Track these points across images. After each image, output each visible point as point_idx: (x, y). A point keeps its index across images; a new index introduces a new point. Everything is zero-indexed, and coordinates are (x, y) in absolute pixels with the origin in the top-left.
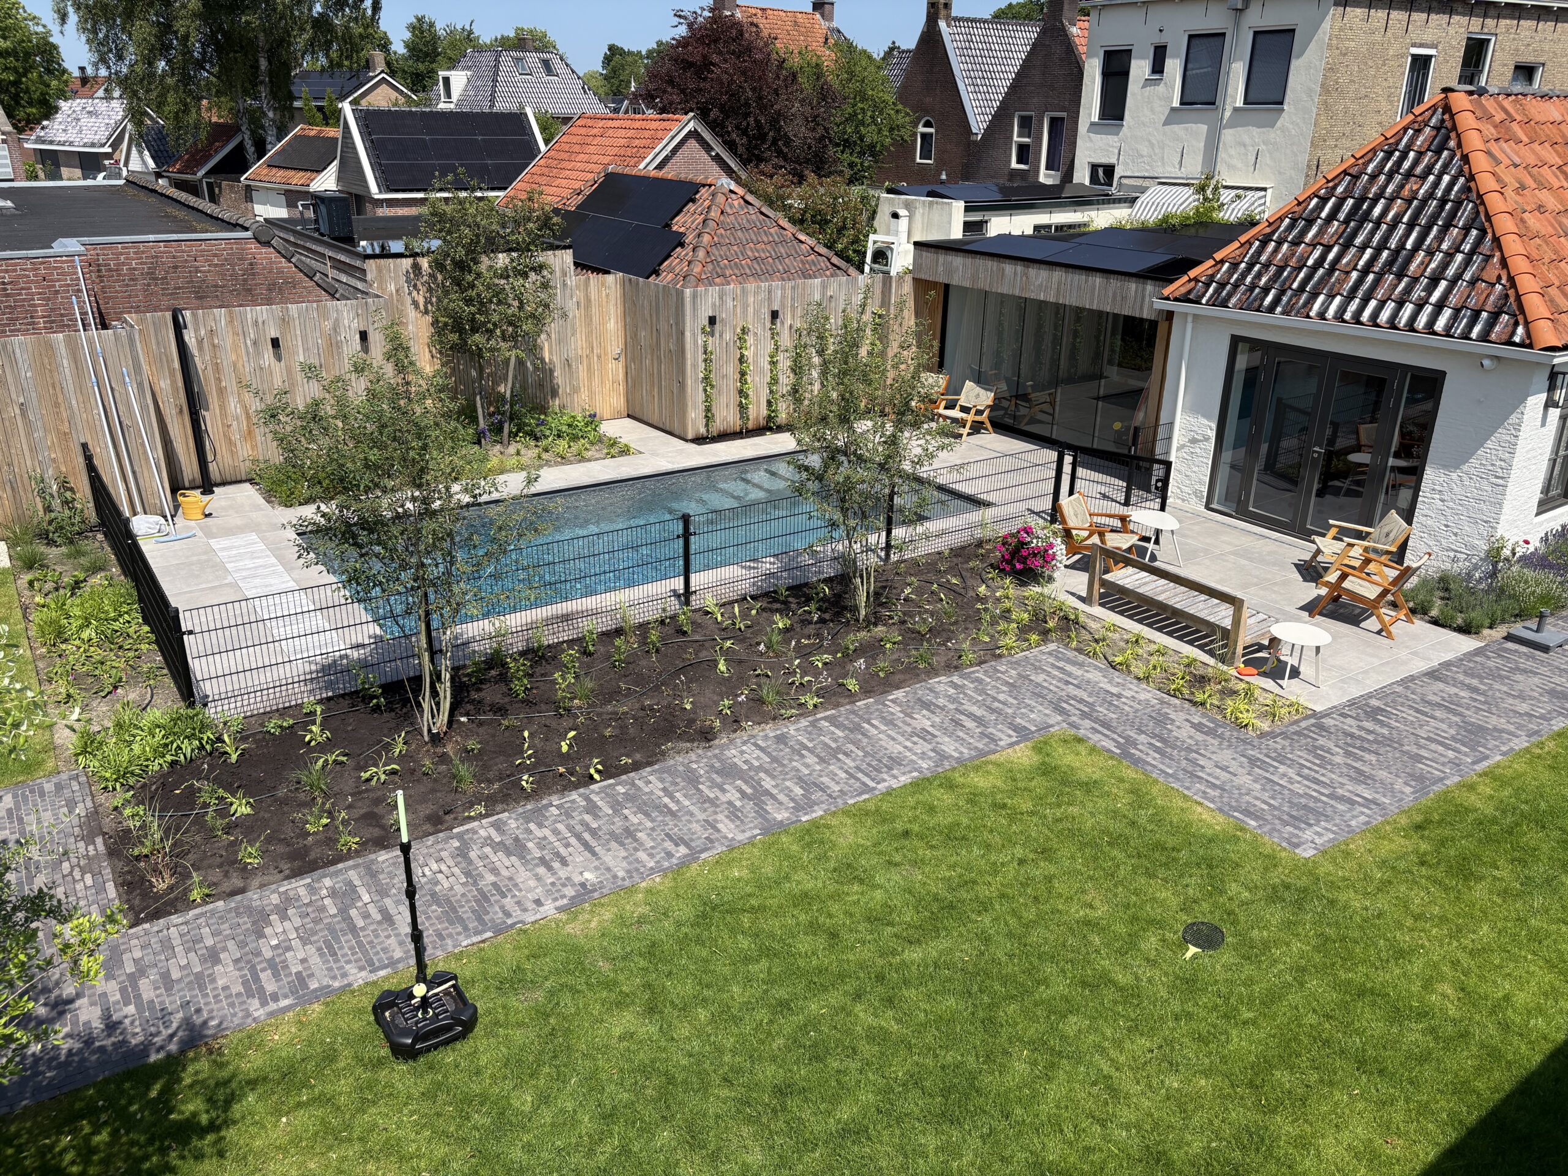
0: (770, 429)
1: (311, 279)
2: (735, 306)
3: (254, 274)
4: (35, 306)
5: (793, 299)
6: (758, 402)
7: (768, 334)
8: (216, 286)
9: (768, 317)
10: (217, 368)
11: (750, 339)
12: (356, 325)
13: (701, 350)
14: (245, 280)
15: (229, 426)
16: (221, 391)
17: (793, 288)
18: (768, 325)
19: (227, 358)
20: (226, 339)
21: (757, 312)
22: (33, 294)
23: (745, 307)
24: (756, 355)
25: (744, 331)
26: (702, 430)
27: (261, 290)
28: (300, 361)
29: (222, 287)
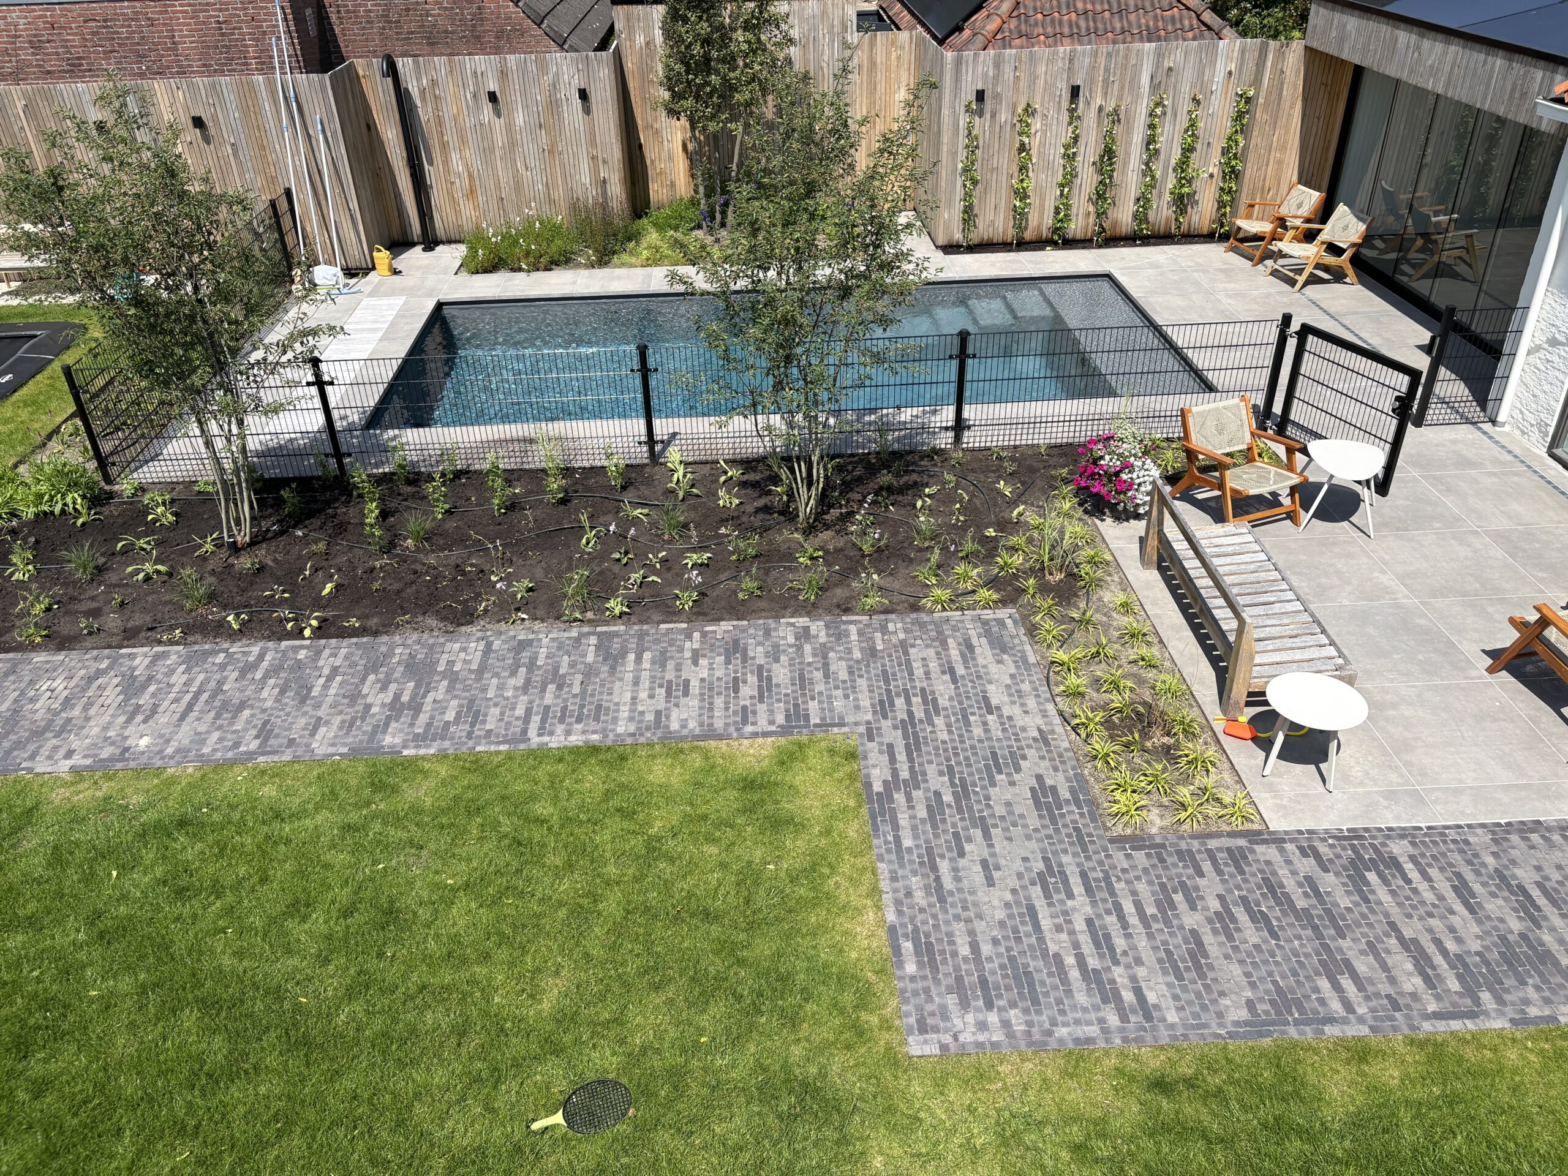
0: (1054, 244)
1: (539, 25)
2: (1017, 79)
3: (482, 20)
4: (246, 46)
5: (1107, 70)
6: (1042, 206)
7: (1065, 117)
8: (446, 32)
9: (1066, 95)
10: (440, 122)
11: (1036, 124)
12: (576, 83)
13: (962, 132)
14: (474, 26)
15: (452, 183)
16: (444, 146)
17: (1109, 55)
18: (1065, 104)
19: (449, 110)
20: (448, 89)
21: (1049, 87)
22: (243, 34)
23: (1033, 78)
24: (1042, 144)
25: (1029, 110)
26: (958, 236)
27: (489, 38)
28: (520, 119)
29: (452, 33)
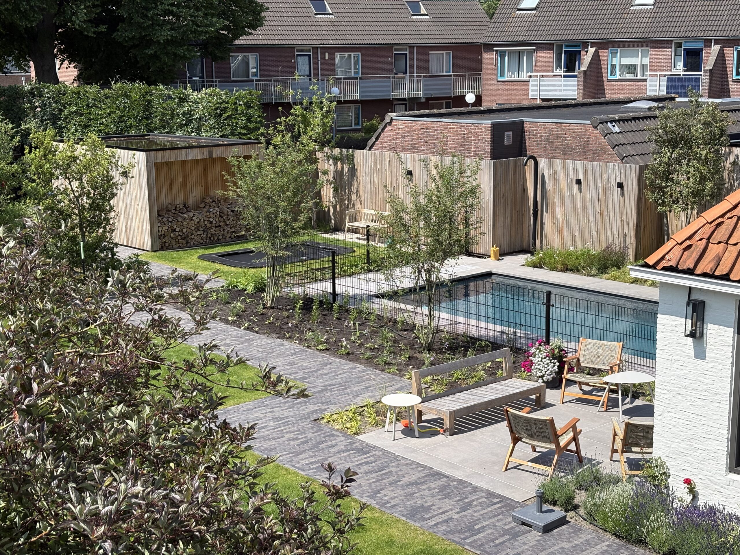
1: (613, 149)
3: (588, 144)
4: (471, 145)
10: (554, 191)
12: (619, 179)
14: (584, 147)
15: (554, 223)
16: (554, 204)
19: (559, 186)
20: (561, 176)
22: (471, 140)
27: (590, 153)
28: (590, 195)
29: (574, 149)
